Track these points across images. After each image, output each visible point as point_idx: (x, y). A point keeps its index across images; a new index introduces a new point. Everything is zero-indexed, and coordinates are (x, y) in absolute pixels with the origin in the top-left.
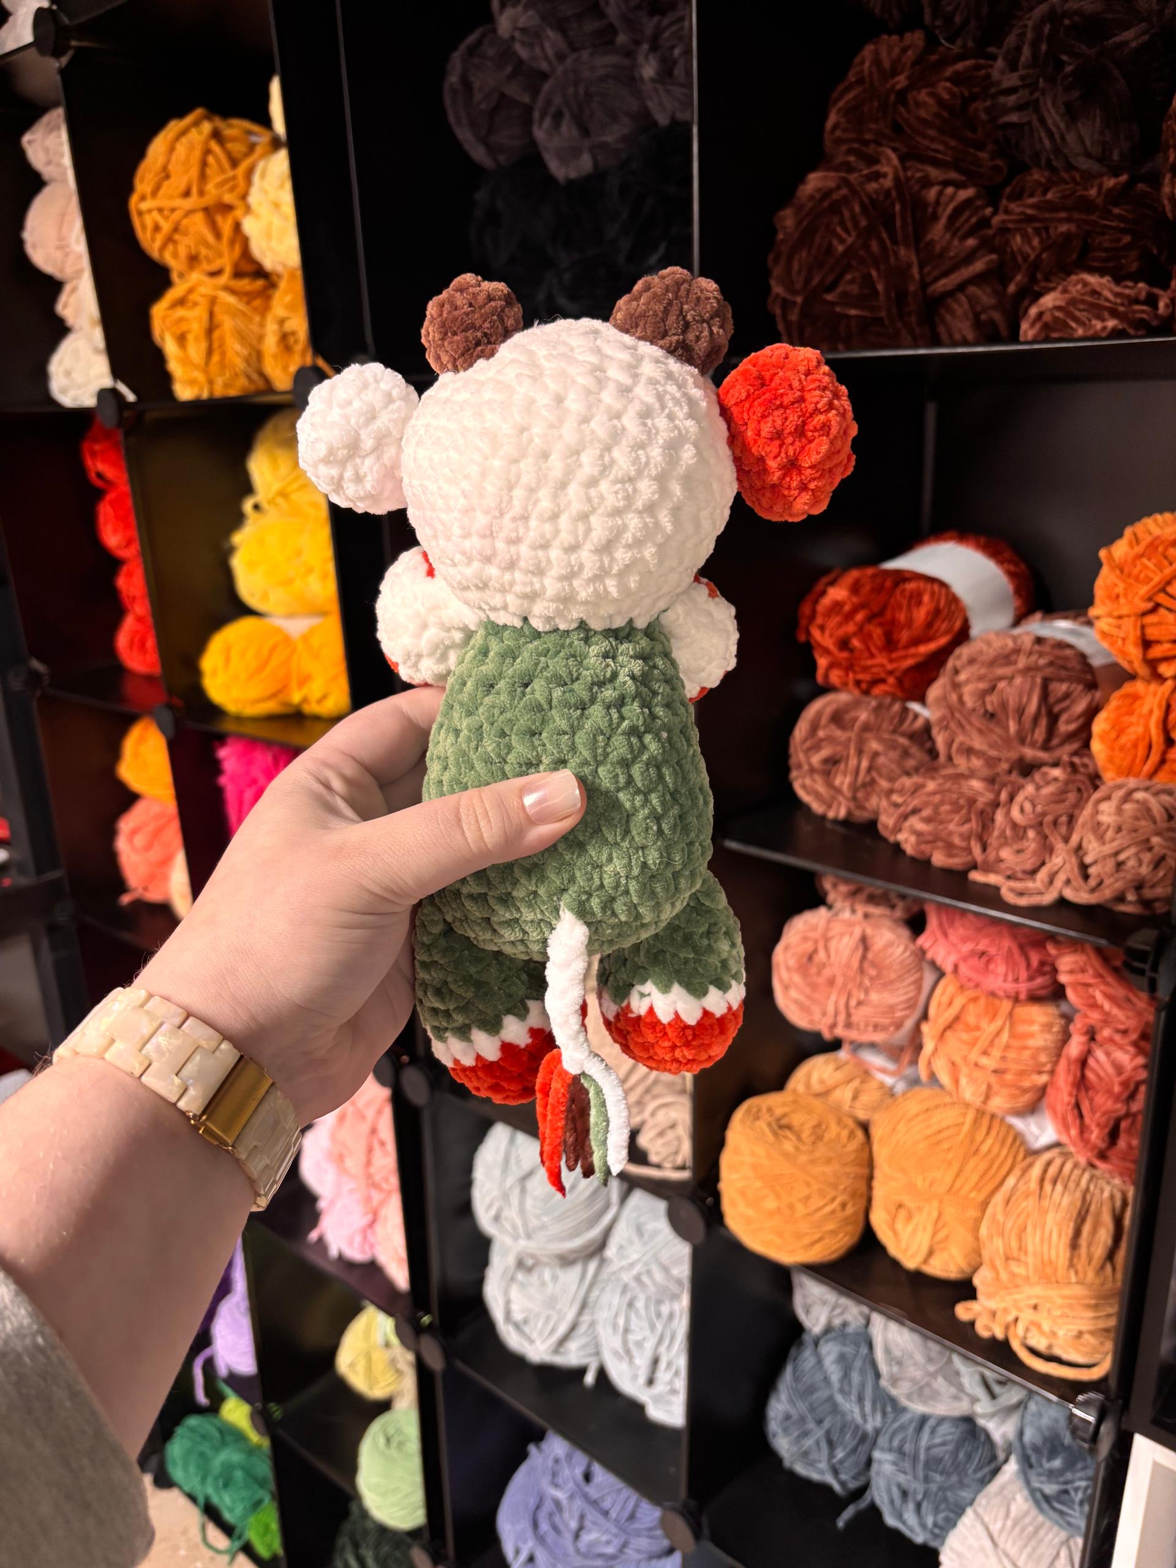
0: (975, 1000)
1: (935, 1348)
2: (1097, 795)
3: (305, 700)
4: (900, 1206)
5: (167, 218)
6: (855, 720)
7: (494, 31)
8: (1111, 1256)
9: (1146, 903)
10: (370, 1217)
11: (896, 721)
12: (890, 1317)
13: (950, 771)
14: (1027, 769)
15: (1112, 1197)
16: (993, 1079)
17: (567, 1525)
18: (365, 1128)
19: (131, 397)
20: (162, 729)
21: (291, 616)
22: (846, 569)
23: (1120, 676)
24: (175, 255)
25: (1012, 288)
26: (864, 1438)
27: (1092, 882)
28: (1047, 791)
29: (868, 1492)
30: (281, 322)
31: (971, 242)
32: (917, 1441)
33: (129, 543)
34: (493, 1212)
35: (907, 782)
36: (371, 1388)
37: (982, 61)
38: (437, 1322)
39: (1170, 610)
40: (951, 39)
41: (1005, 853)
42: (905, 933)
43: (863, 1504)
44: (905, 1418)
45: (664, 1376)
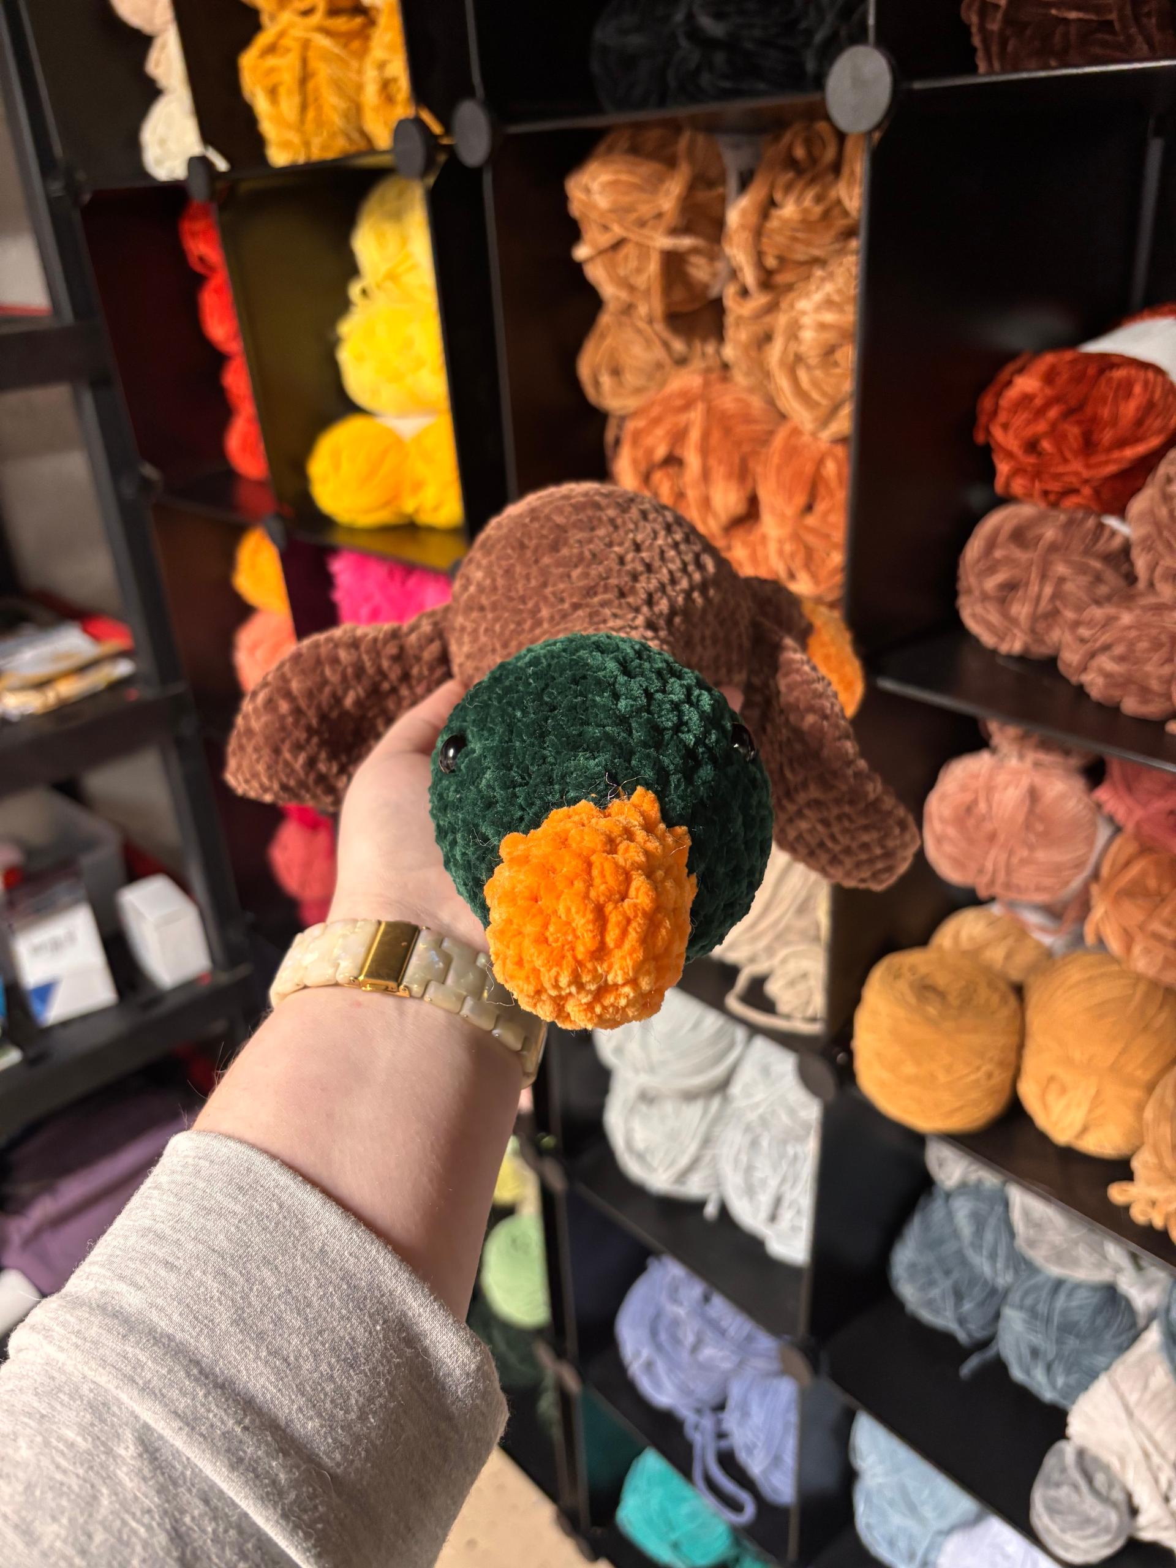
3: (419, 509)
4: (1052, 1079)
6: (1039, 538)
11: (1087, 541)
13: (1151, 600)
17: (684, 1337)
19: (221, 165)
20: (274, 540)
21: (403, 414)
22: (1038, 353)
26: (993, 1292)
29: (995, 1341)
32: (1051, 1304)
33: (232, 337)
34: (615, 1043)
35: (1098, 613)
38: (561, 1145)
42: (1078, 784)
43: (990, 1353)
44: (1038, 1279)
45: (787, 1216)
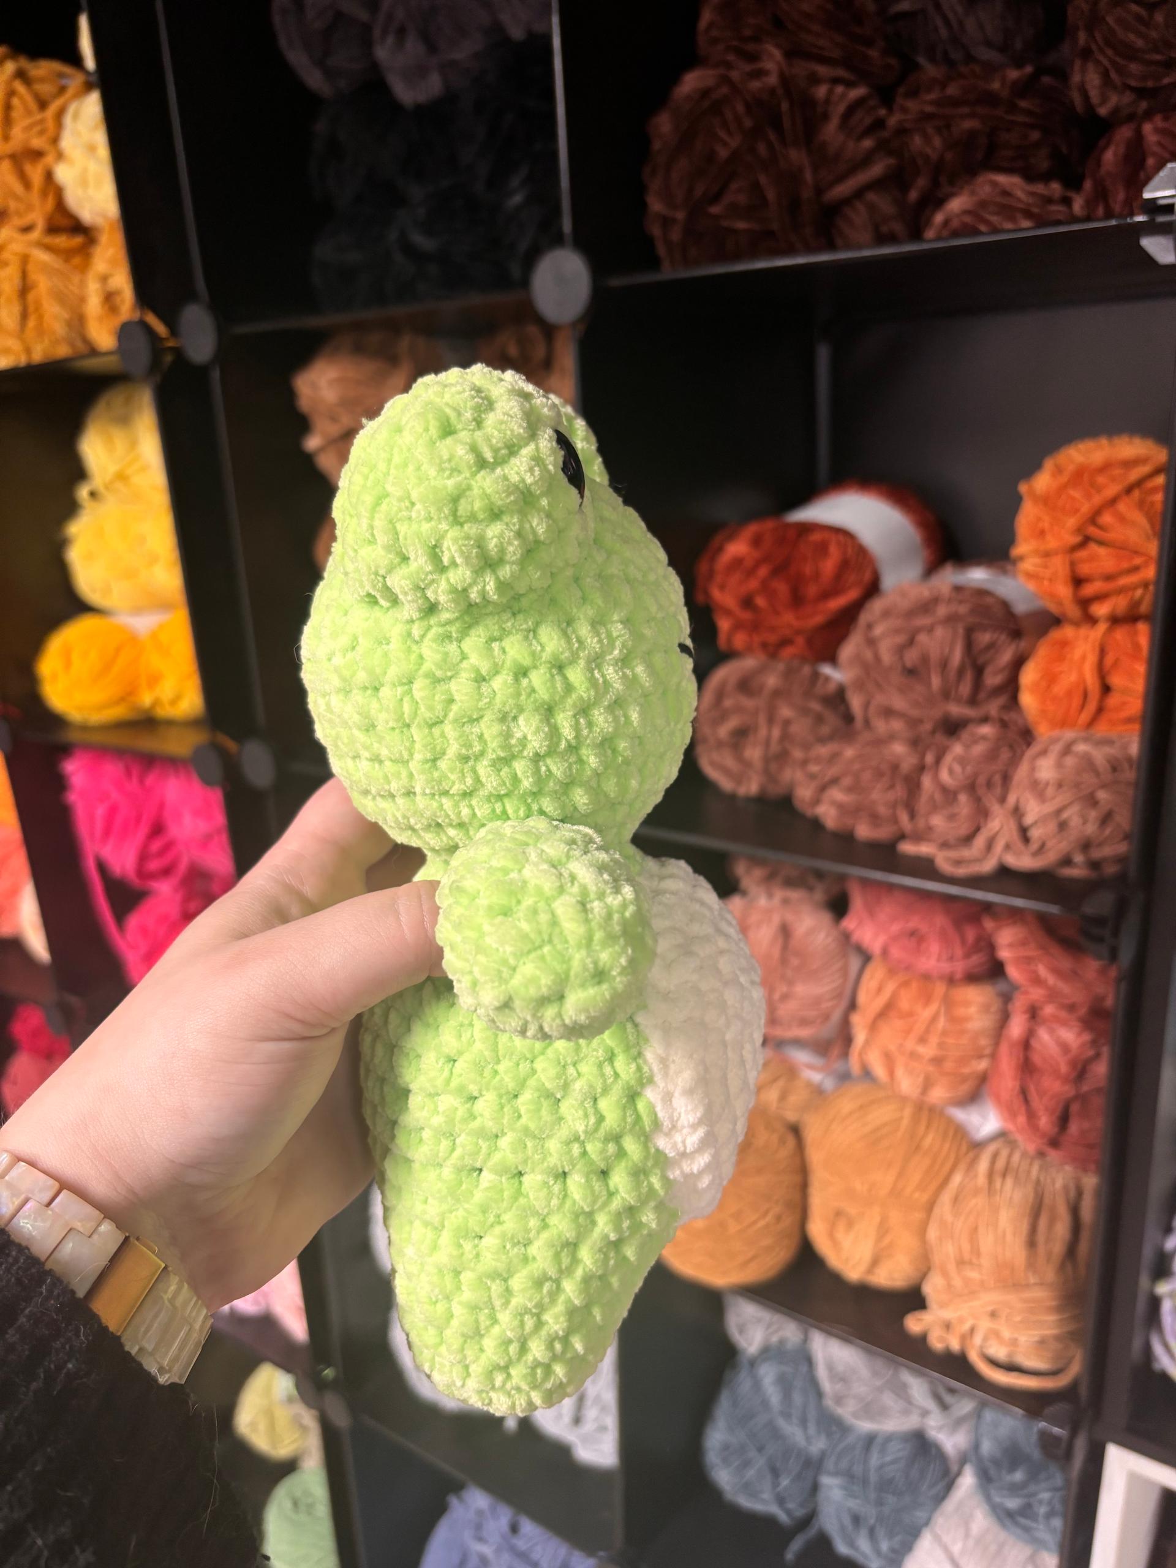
0: (906, 984)
1: (880, 1363)
2: (1032, 751)
3: (157, 702)
4: (838, 1214)
6: (763, 686)
8: (1071, 1251)
9: (1095, 865)
11: (806, 686)
12: (829, 1334)
13: (868, 736)
14: (952, 728)
15: (1066, 1188)
16: (931, 1069)
21: (138, 611)
22: (743, 523)
23: (1049, 622)
25: (913, 195)
26: (808, 1462)
27: (1034, 846)
28: (979, 749)
29: (815, 1519)
31: (868, 143)
32: (866, 1461)
35: (824, 750)
36: (274, 1445)
38: (341, 1376)
39: (1101, 543)
41: (938, 821)
42: (825, 917)
43: (811, 1533)
44: (850, 1439)
45: (591, 1413)
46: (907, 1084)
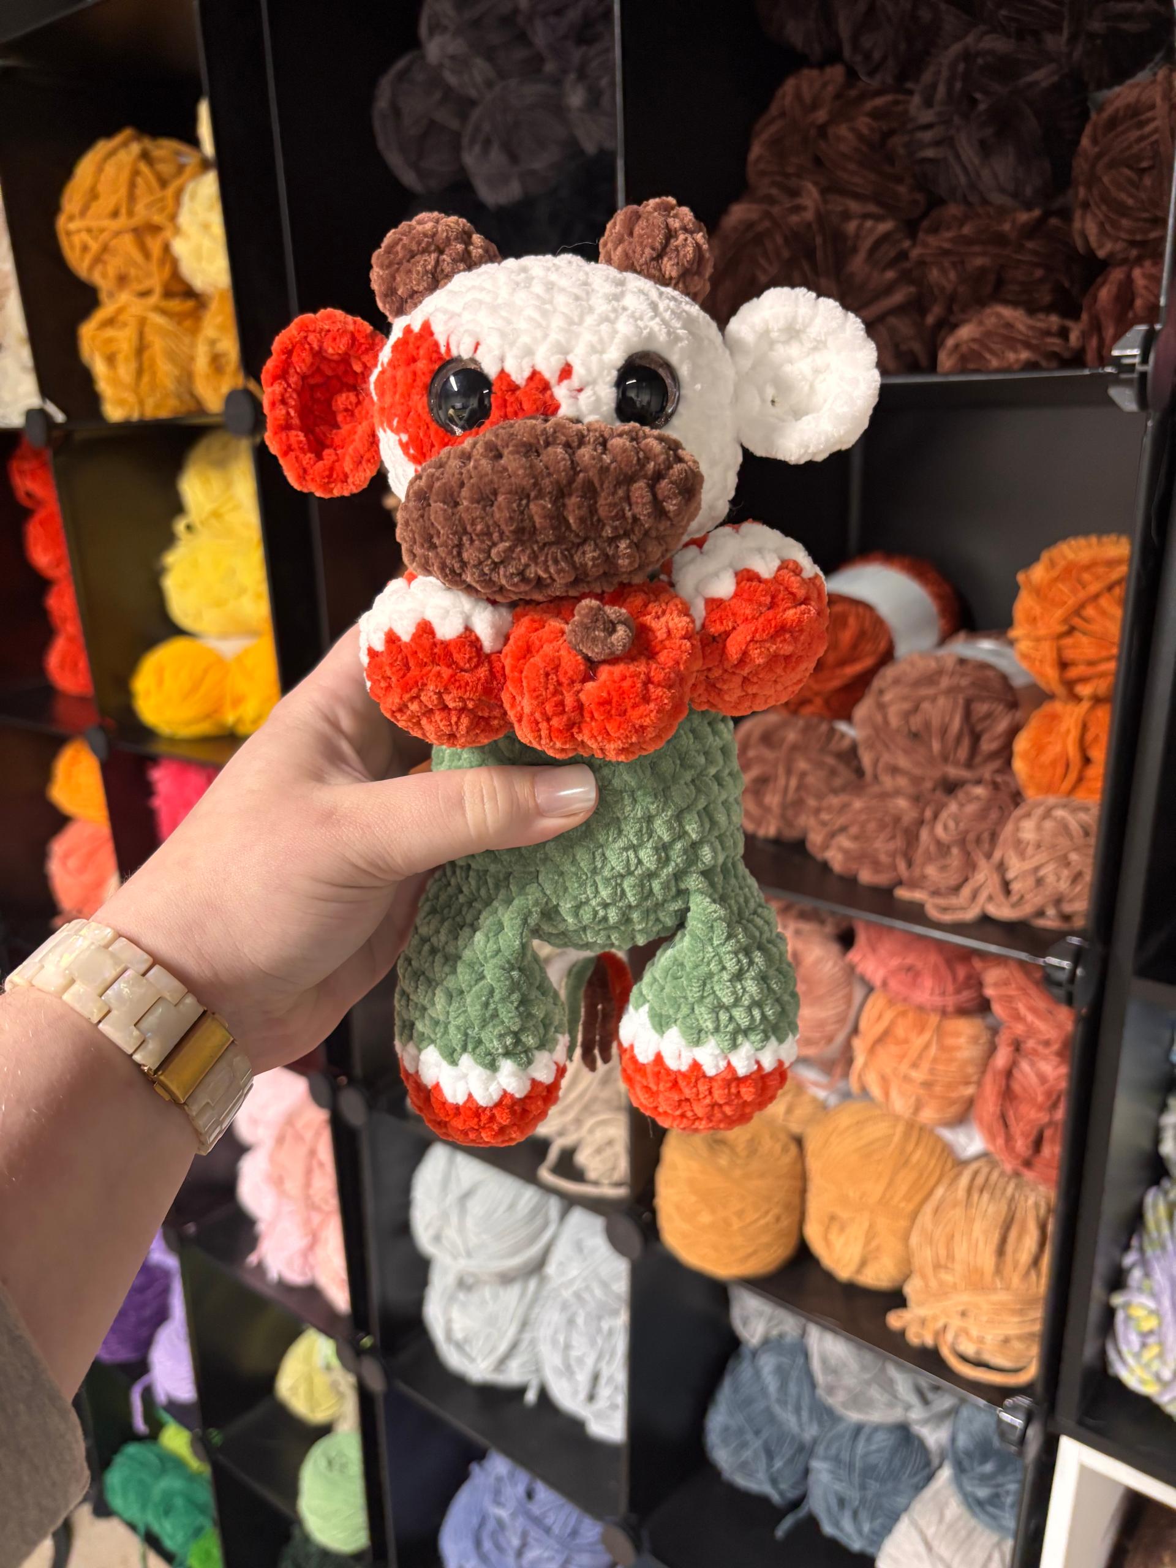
0: (903, 1014)
1: (868, 1357)
2: (1019, 812)
3: (239, 720)
4: (833, 1218)
5: (96, 238)
6: (783, 740)
7: (423, 57)
8: (1036, 1262)
9: (1066, 918)
10: (310, 1238)
11: (822, 742)
12: (825, 1328)
13: (876, 789)
14: (951, 787)
15: (1037, 1206)
16: (922, 1092)
17: (509, 1542)
18: (302, 1151)
19: (59, 417)
20: (95, 750)
21: (224, 636)
23: (1039, 696)
24: (104, 275)
25: (930, 320)
26: (800, 1447)
27: (1014, 898)
28: (971, 808)
29: (806, 1500)
30: (212, 343)
31: (890, 275)
32: (853, 1448)
33: (58, 563)
34: (431, 1232)
35: (835, 801)
36: (312, 1410)
37: (900, 97)
38: (379, 1344)
39: (1084, 633)
40: (871, 74)
41: (931, 871)
42: (835, 948)
43: (802, 1513)
44: (841, 1427)
45: (604, 1392)
46: (900, 1104)
